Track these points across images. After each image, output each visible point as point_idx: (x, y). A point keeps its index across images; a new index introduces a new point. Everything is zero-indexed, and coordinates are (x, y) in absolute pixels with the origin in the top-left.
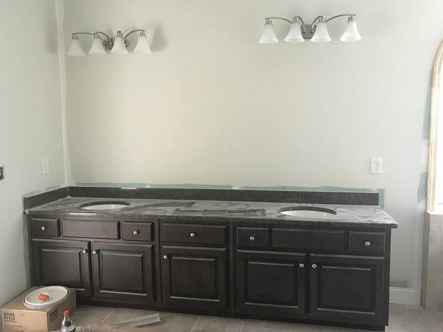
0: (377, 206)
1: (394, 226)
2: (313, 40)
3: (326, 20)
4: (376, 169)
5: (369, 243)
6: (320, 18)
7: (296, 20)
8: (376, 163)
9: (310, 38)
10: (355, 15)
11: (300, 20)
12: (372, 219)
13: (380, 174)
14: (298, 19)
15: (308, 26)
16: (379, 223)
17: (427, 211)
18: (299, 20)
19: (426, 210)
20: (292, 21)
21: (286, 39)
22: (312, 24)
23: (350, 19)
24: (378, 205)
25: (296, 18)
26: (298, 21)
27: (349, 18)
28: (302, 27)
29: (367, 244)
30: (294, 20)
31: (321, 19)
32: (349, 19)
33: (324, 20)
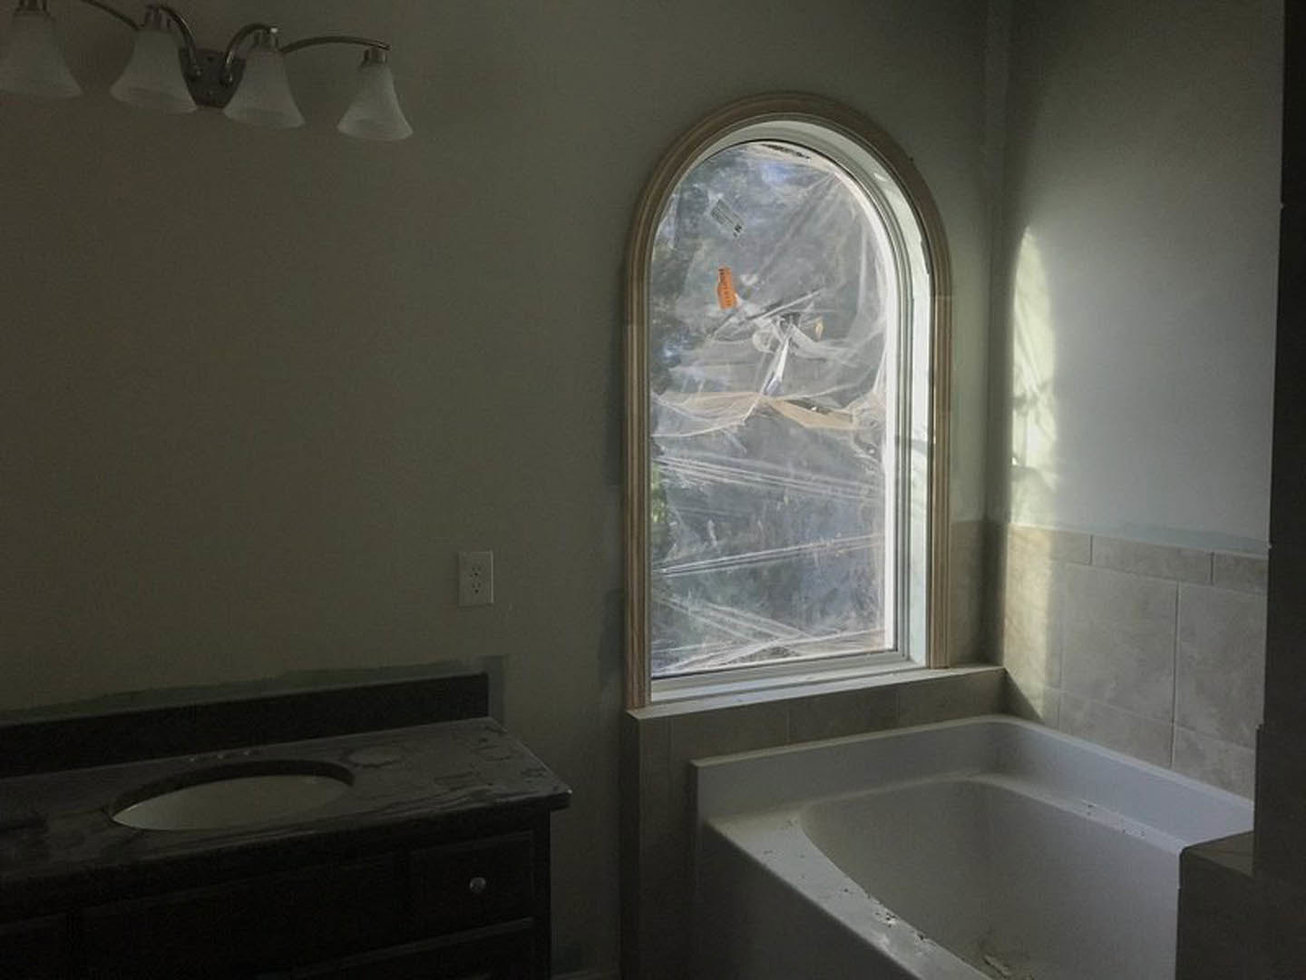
0: (485, 719)
1: (559, 802)
2: (233, 109)
3: (281, 46)
4: (477, 591)
5: (483, 882)
6: (255, 32)
7: (158, 19)
8: (474, 569)
9: (221, 103)
10: (387, 48)
11: (173, 22)
12: (486, 787)
13: (489, 605)
14: (165, 16)
15: (212, 55)
16: (512, 799)
17: (630, 712)
18: (169, 21)
19: (624, 705)
20: (139, 21)
21: (119, 90)
22: (224, 51)
23: (372, 57)
24: (486, 715)
25: (157, 11)
26: (168, 25)
27: (367, 52)
28: (184, 54)
29: (475, 885)
30: (148, 15)
31: (261, 36)
32: (366, 58)
33: (273, 42)
